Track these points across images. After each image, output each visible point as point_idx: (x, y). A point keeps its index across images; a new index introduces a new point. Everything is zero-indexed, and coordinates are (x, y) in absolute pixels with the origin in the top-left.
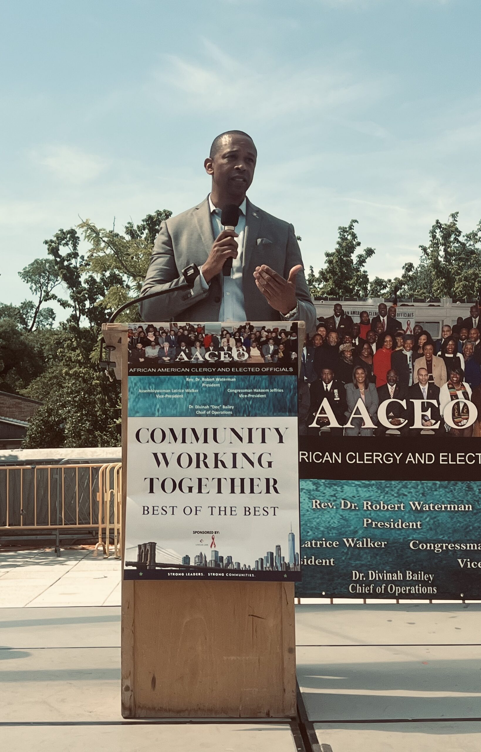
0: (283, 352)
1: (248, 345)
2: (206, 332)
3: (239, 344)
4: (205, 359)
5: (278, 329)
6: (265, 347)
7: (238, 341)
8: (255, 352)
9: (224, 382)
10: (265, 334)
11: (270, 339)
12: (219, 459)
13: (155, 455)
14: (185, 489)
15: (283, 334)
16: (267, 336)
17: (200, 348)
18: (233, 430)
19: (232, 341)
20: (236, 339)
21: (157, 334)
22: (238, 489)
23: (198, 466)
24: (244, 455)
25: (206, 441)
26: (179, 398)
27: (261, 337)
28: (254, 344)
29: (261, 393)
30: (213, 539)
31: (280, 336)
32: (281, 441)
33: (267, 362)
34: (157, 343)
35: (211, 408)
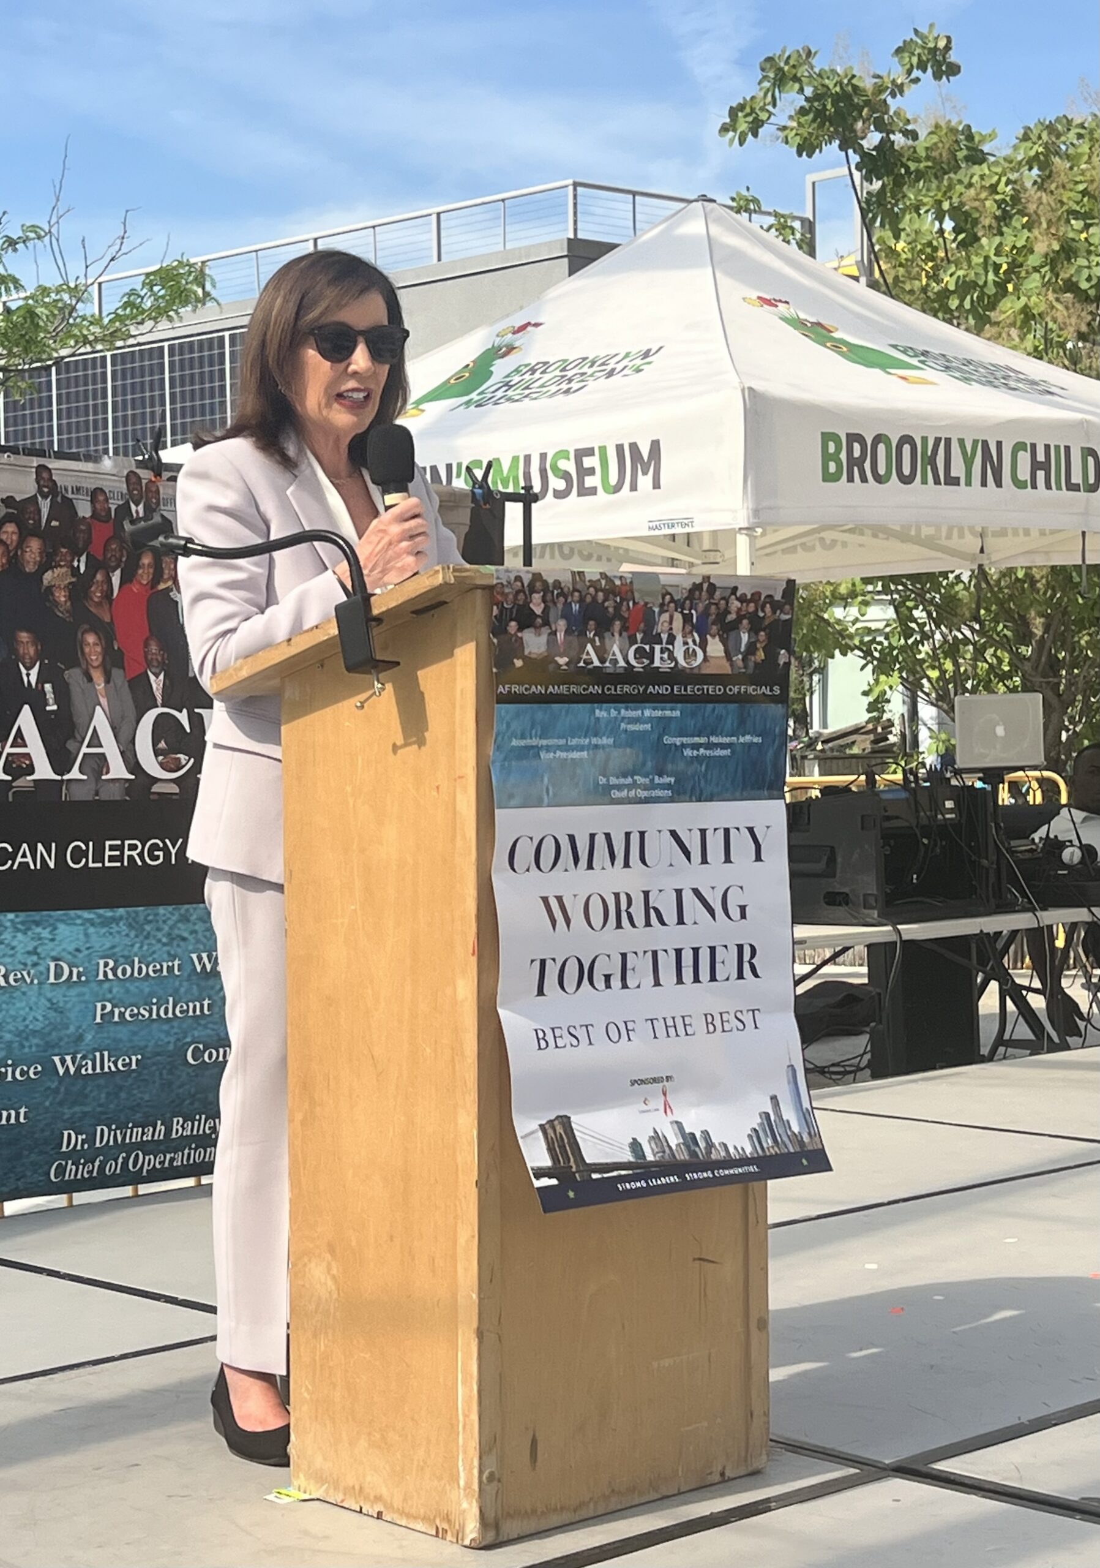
0: (764, 649)
1: (700, 629)
2: (637, 595)
3: (688, 628)
4: (627, 662)
5: (759, 594)
6: (733, 634)
7: (687, 619)
8: (715, 647)
9: (660, 718)
10: (735, 604)
11: (744, 617)
12: (651, 905)
13: (545, 900)
14: (600, 983)
15: (768, 608)
16: (739, 609)
17: (620, 635)
18: (673, 834)
19: (678, 619)
20: (684, 615)
21: (549, 597)
22: (688, 973)
23: (619, 926)
24: (697, 892)
25: (627, 865)
26: (581, 759)
27: (727, 612)
28: (714, 629)
29: (723, 746)
30: (665, 1094)
31: (763, 611)
32: (758, 858)
33: (736, 671)
34: (546, 623)
35: (635, 781)
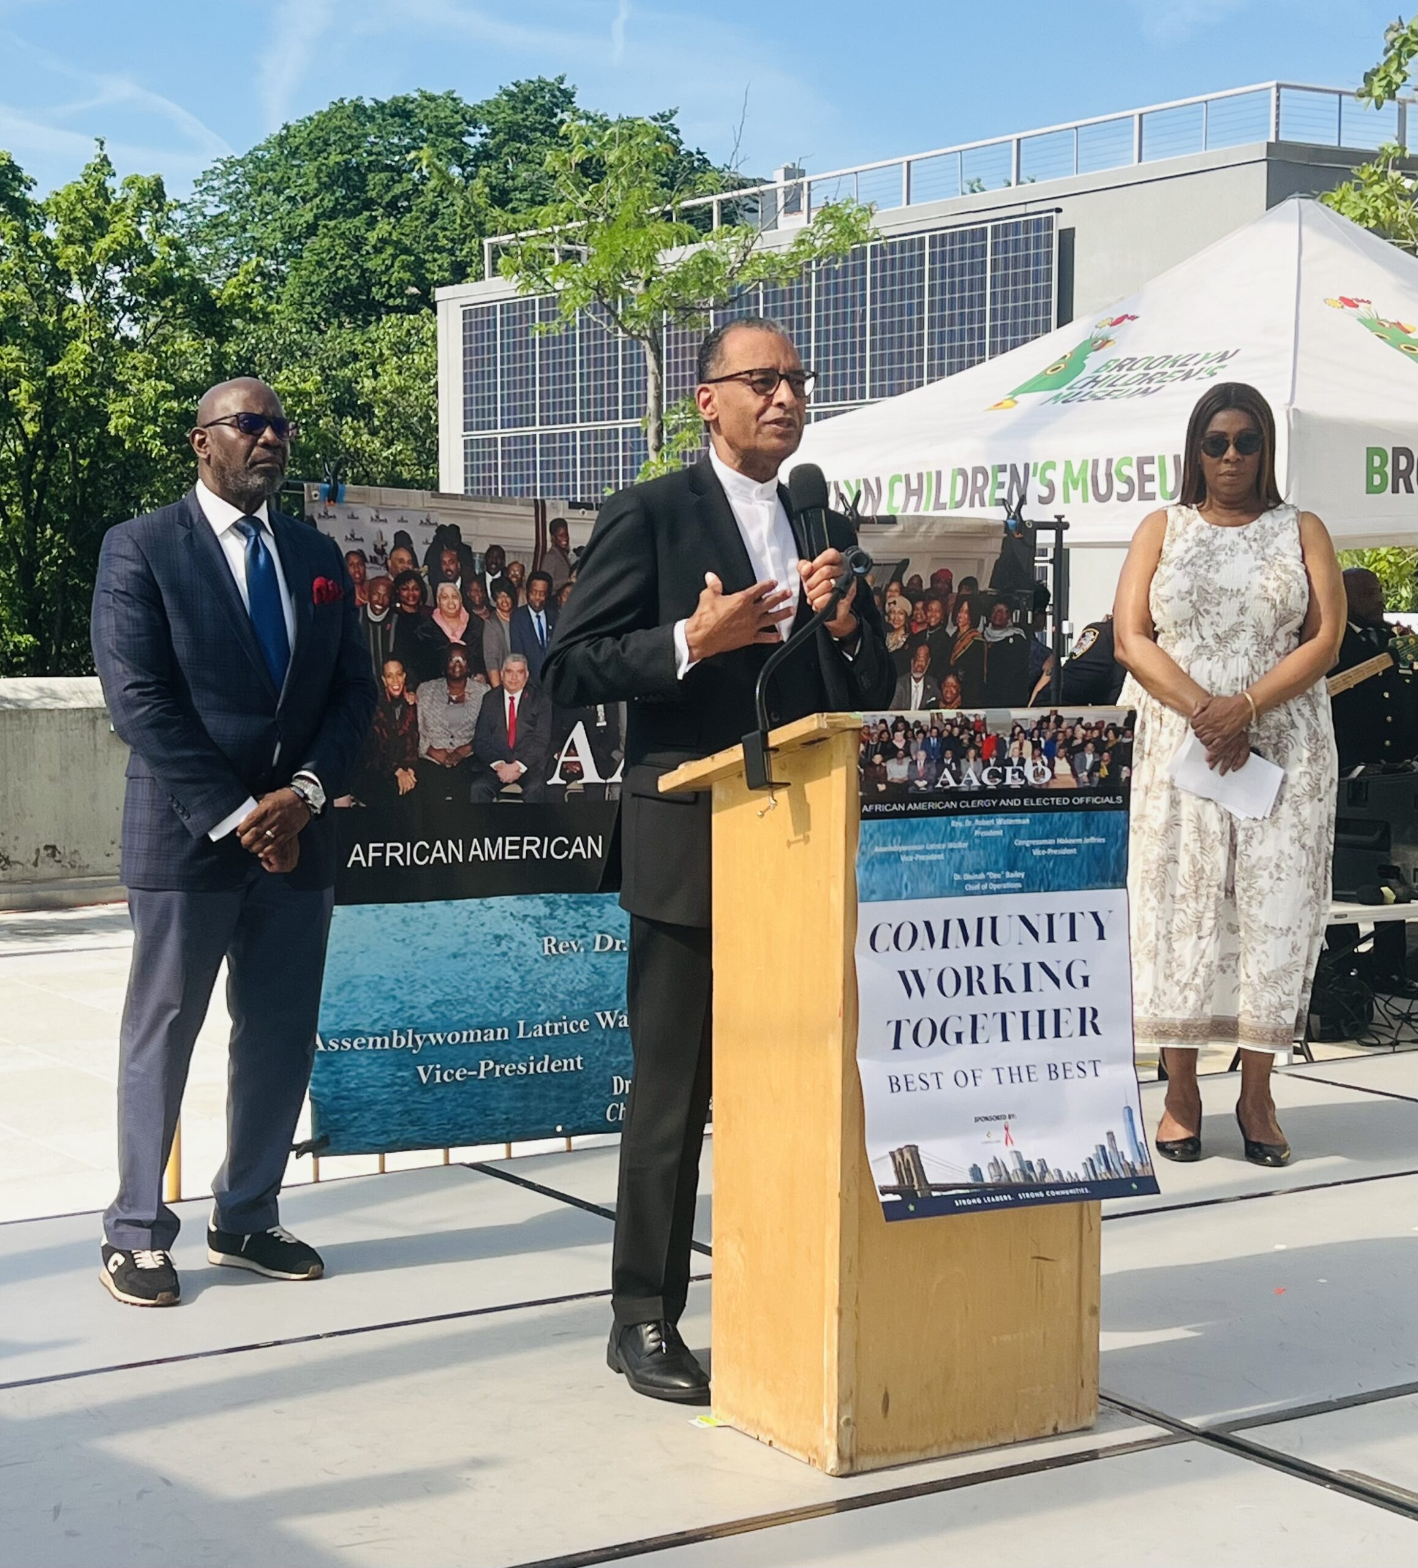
0: (1108, 767)
2: (989, 730)
3: (1037, 752)
4: (981, 782)
6: (1078, 756)
7: (1036, 745)
8: (1062, 767)
9: (1011, 826)
10: (1080, 732)
11: (1089, 741)
12: (1001, 975)
13: (902, 974)
14: (951, 1037)
15: (1111, 733)
16: (1084, 736)
17: (975, 760)
18: (1023, 919)
19: (1028, 746)
20: (1033, 742)
21: (910, 734)
22: (1034, 1031)
23: (970, 992)
24: (1043, 965)
25: (979, 943)
26: (938, 861)
27: (1073, 738)
28: (1062, 752)
29: (1068, 846)
30: (1007, 1129)
31: (1106, 735)
32: (1101, 937)
34: (907, 753)
35: (987, 877)
